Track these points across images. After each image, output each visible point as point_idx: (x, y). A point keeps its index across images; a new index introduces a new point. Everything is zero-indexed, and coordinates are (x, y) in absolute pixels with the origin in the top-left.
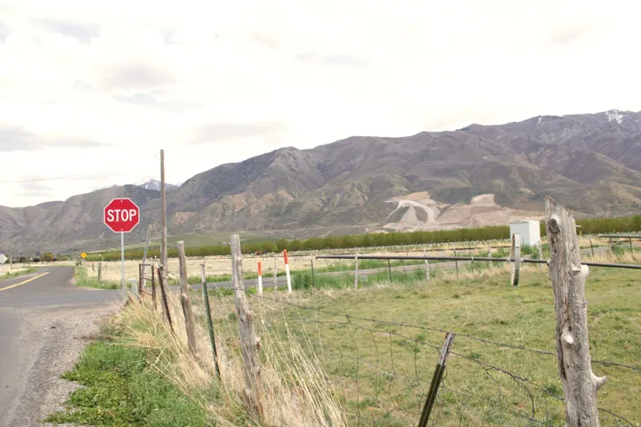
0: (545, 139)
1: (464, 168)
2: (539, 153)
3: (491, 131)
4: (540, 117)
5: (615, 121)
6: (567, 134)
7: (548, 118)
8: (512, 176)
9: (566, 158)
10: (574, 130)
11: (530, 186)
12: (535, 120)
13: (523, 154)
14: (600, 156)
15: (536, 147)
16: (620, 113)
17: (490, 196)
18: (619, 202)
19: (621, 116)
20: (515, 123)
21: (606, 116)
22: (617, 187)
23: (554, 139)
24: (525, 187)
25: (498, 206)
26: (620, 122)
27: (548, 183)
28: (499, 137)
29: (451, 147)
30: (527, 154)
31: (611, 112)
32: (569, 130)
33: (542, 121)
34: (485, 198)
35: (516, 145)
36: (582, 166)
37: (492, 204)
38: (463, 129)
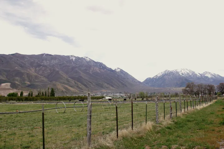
0: (45, 63)
1: (5, 71)
2: (40, 68)
3: (23, 57)
4: (45, 54)
5: (72, 59)
6: (54, 62)
7: (47, 55)
8: (23, 76)
9: (49, 71)
10: (56, 61)
11: (30, 81)
12: (43, 55)
13: (34, 68)
14: (61, 72)
15: (39, 66)
16: (75, 57)
17: (9, 84)
18: (58, 90)
19: (75, 58)
20: (35, 55)
21: (69, 57)
22: (58, 84)
23: (48, 64)
24: (28, 81)
25: (11, 88)
26: (74, 60)
27: (37, 80)
28: (26, 60)
29: (3, 61)
30: (35, 68)
31: (72, 56)
32: (54, 61)
33: (45, 56)
34: (7, 85)
35: (32, 64)
36: (54, 75)
37: (9, 87)
38: (12, 55)
